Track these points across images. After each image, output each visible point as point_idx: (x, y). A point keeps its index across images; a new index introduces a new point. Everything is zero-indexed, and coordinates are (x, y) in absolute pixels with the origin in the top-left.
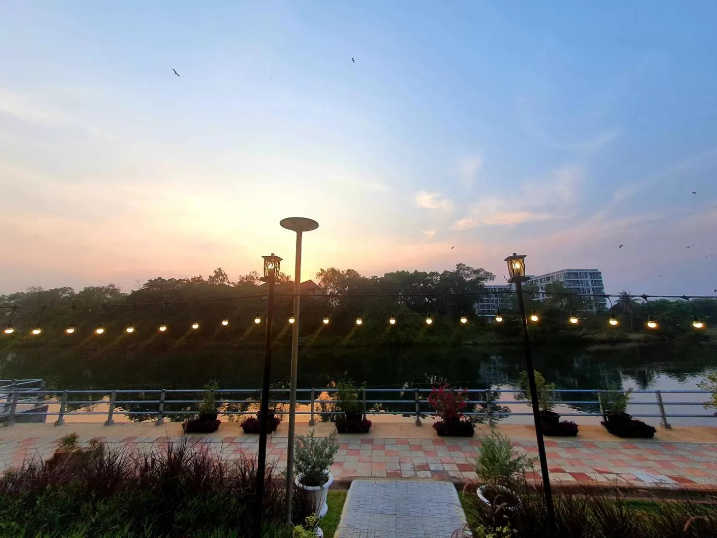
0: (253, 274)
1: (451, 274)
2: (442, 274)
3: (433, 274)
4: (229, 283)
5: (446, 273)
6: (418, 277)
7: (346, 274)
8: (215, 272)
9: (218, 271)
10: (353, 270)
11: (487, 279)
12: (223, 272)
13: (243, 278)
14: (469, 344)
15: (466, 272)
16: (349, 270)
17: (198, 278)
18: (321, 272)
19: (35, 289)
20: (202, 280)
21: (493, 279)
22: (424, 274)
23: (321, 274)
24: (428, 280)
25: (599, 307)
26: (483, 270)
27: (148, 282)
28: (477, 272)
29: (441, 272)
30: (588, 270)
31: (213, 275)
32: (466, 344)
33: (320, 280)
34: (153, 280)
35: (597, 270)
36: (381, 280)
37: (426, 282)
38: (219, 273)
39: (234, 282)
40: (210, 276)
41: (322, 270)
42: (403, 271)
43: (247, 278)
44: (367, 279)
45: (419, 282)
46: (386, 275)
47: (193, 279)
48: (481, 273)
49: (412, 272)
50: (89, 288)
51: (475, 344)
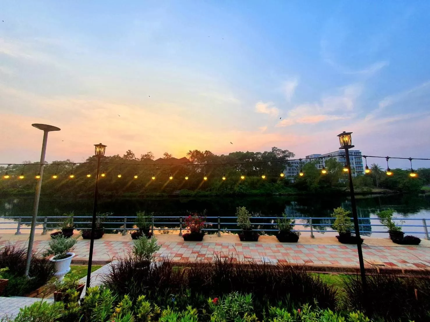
0: (149, 154)
1: (269, 153)
2: (263, 154)
3: (258, 153)
4: (135, 158)
5: (265, 152)
6: (249, 155)
7: (205, 153)
8: (127, 152)
9: (129, 152)
10: (209, 151)
11: (290, 156)
12: (132, 153)
13: (143, 156)
14: (277, 195)
15: (278, 152)
16: (206, 151)
17: (117, 156)
18: (190, 152)
19: (27, 162)
20: (120, 157)
21: (294, 156)
22: (252, 154)
23: (189, 154)
24: (255, 157)
25: (359, 173)
26: (288, 151)
27: (89, 158)
28: (284, 152)
29: (262, 152)
30: (353, 151)
31: (126, 154)
32: (275, 195)
33: (189, 157)
34: (92, 157)
35: (359, 151)
36: (227, 157)
37: (253, 158)
38: (129, 153)
39: (138, 158)
40: (124, 155)
41: (190, 151)
42: (240, 152)
43: (146, 156)
44: (218, 156)
45: (249, 158)
46: (230, 154)
47: (114, 156)
48: (287, 153)
49: (245, 152)
50: (55, 162)
51: (280, 195)
